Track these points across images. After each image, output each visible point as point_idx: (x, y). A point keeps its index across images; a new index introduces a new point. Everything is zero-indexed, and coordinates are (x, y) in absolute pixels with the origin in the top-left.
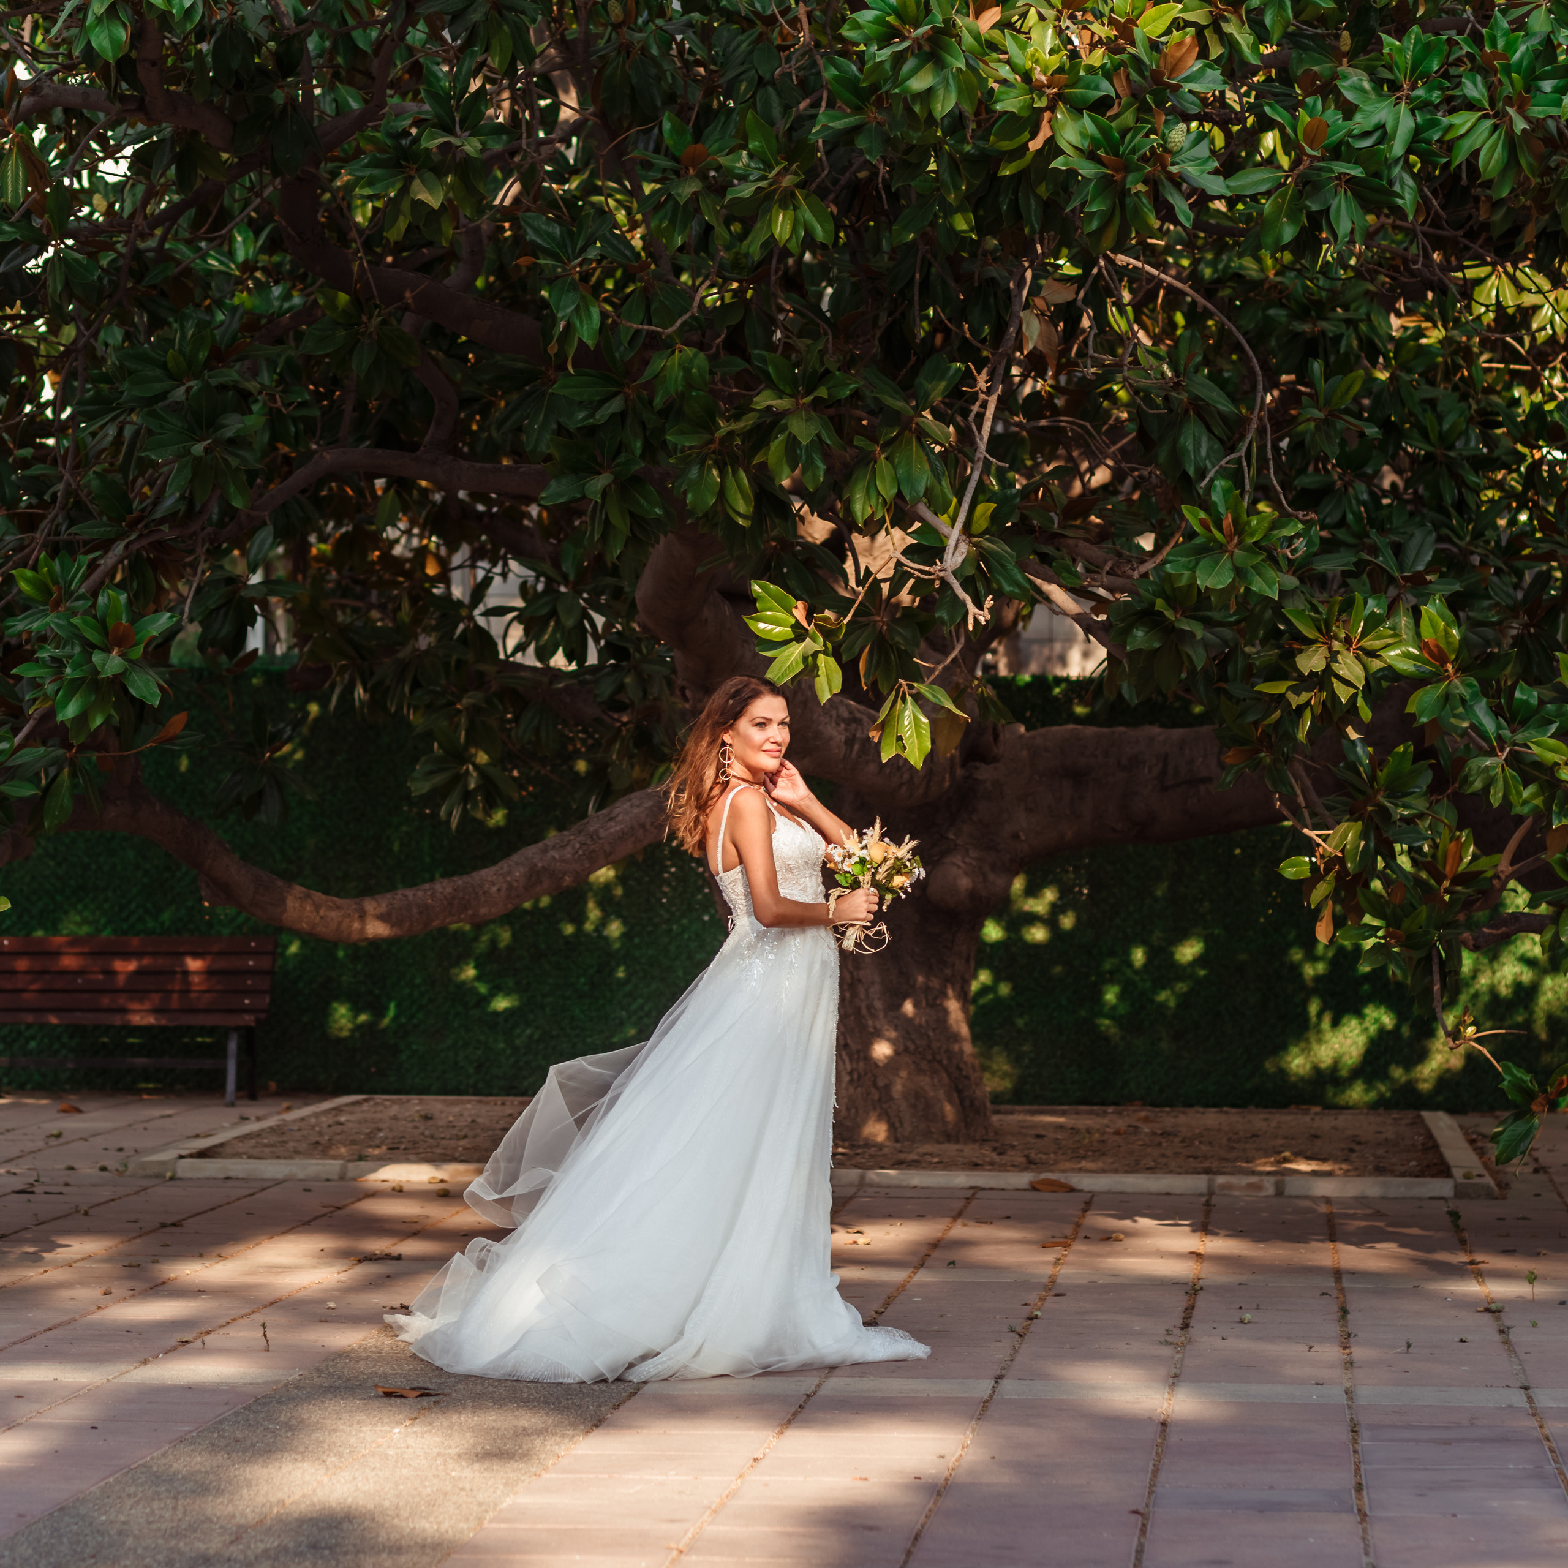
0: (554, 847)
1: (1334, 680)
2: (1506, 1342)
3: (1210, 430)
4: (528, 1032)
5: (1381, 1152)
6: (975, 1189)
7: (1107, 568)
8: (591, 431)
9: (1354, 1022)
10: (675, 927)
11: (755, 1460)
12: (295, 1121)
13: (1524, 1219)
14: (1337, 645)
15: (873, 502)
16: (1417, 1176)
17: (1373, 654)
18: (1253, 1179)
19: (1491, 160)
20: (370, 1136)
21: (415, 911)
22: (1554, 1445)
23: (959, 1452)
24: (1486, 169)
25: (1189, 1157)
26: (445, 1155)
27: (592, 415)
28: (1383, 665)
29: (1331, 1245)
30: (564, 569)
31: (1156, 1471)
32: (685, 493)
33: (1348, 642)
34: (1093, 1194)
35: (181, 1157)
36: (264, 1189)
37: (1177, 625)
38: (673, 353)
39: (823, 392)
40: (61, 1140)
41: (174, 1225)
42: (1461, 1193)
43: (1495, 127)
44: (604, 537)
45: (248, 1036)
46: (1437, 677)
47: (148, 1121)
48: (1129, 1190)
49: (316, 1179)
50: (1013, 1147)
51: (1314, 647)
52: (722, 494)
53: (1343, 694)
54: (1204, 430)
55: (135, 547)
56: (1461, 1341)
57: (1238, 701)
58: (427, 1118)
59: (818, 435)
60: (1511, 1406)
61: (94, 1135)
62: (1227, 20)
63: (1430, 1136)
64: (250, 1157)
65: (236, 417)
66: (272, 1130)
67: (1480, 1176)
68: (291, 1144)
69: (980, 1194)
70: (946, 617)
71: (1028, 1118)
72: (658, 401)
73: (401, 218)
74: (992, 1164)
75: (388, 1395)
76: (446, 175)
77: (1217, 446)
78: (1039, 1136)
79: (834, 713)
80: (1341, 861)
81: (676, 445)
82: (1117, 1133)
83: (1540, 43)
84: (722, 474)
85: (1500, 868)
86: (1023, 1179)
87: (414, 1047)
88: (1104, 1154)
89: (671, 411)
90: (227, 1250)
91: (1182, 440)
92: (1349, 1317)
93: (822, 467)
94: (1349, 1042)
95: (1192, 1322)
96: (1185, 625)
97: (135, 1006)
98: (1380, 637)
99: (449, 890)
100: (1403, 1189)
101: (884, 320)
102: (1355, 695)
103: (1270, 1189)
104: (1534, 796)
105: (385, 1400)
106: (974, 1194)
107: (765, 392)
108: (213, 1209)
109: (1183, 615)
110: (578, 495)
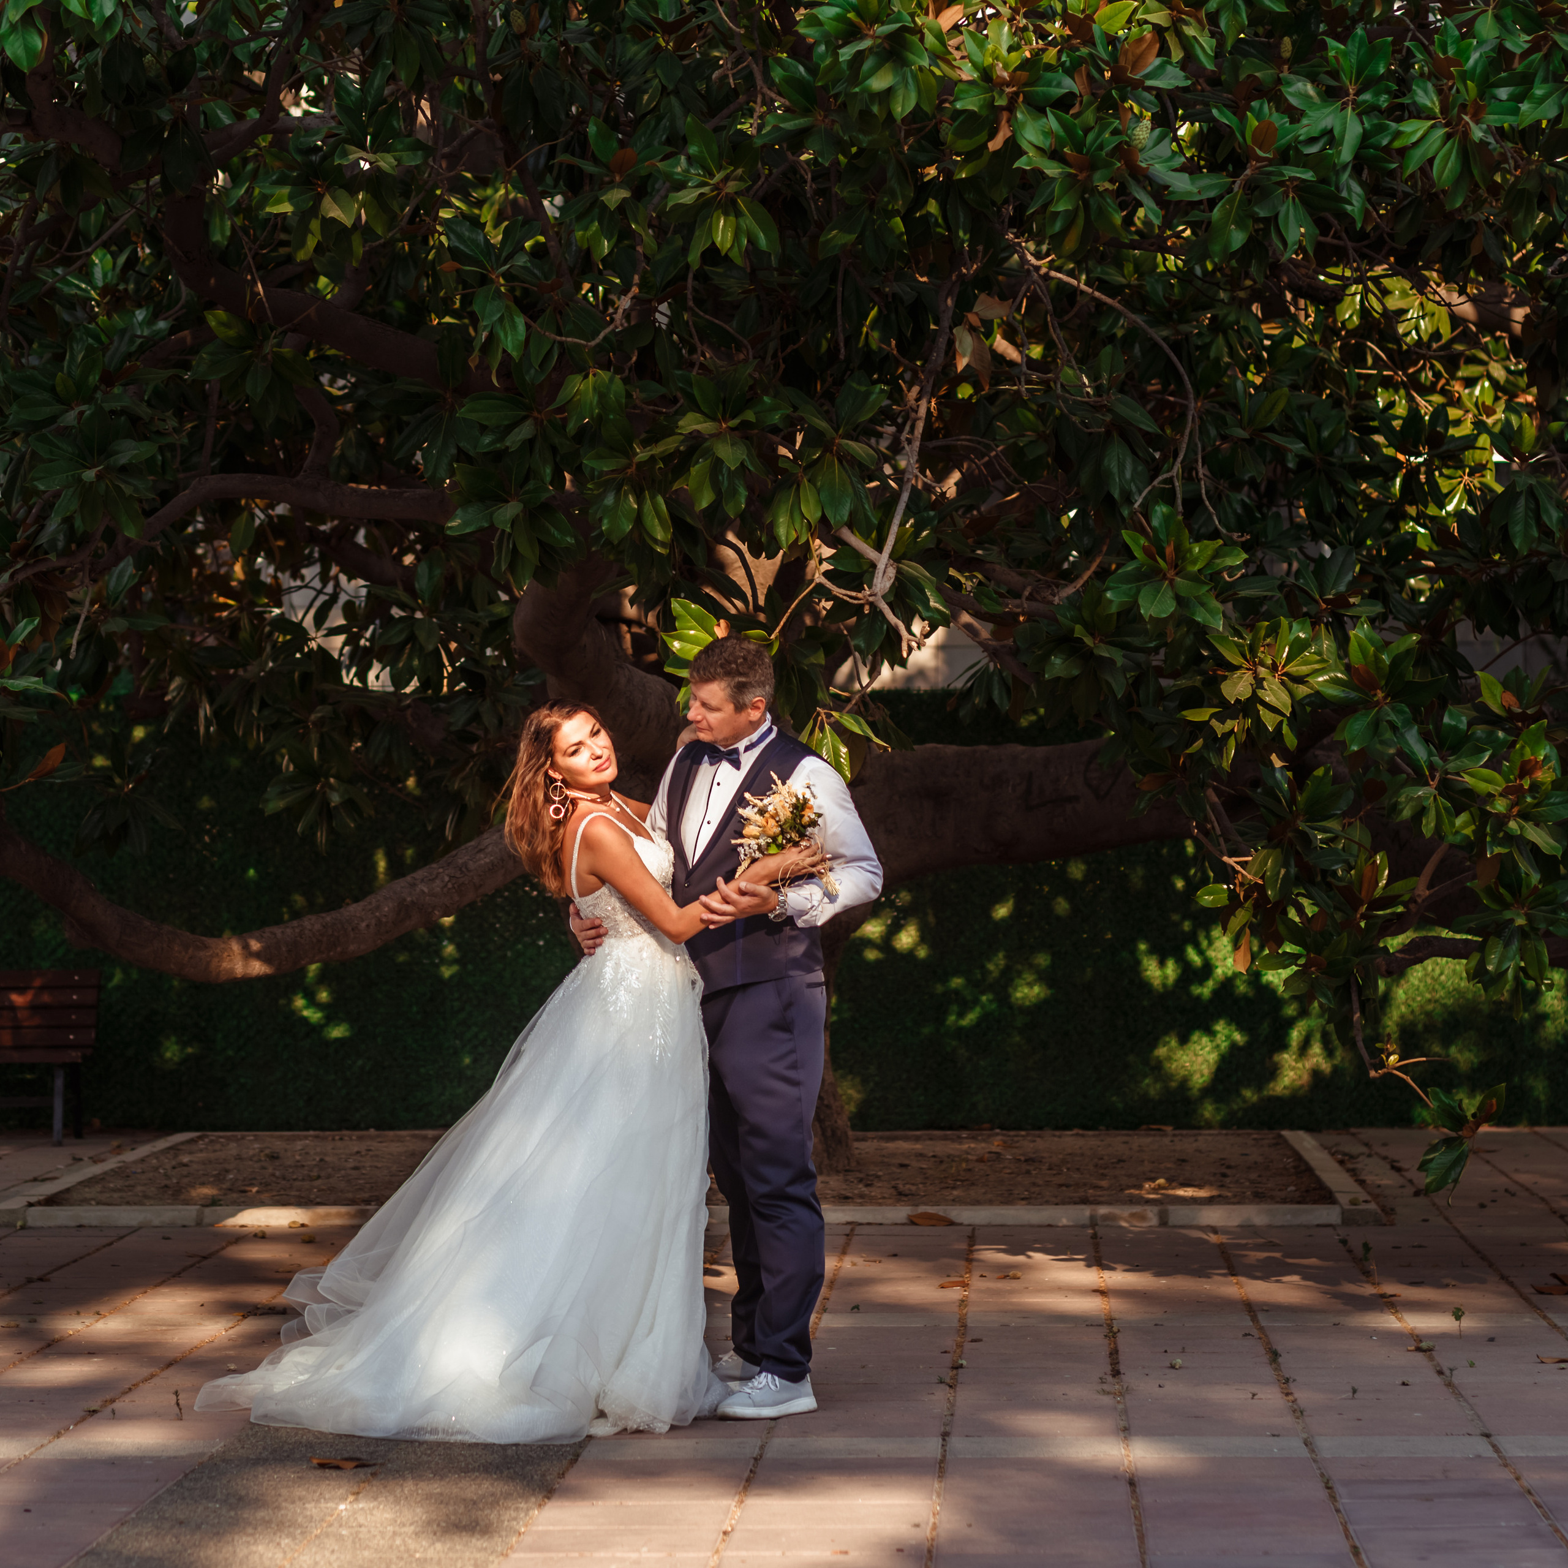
0: (422, 881)
1: (1260, 707)
2: (1449, 1385)
3: (1133, 452)
4: (360, 1062)
5: (1253, 1176)
6: (852, 1224)
7: (1026, 593)
8: (498, 456)
9: (1205, 1040)
10: (509, 954)
11: (725, 1533)
12: (135, 1162)
13: (1420, 1246)
14: (1263, 672)
15: (798, 527)
16: (1299, 1203)
17: (1300, 680)
18: (1137, 1209)
19: (1445, 170)
21: (284, 949)
22: (1538, 1499)
23: (932, 1520)
24: (1440, 178)
25: (1061, 1185)
26: (300, 1197)
27: (501, 439)
28: (1309, 691)
29: (1234, 1279)
30: (419, 594)
31: (1142, 1538)
32: (601, 520)
33: (1274, 668)
34: (974, 1228)
35: (30, 1205)
36: (122, 1238)
37: (1096, 652)
38: (587, 376)
39: (750, 416)
41: (41, 1279)
42: (1348, 1219)
43: (1448, 137)
44: (512, 567)
45: (73, 1073)
46: (1367, 704)
48: (1010, 1222)
49: (173, 1226)
50: (878, 1177)
51: (1239, 673)
52: (638, 519)
53: (1270, 721)
54: (1128, 452)
55: (20, 577)
56: (1404, 1384)
57: (1152, 726)
58: (273, 1157)
59: (742, 464)
60: (1479, 1457)
62: (1187, 24)
63: (1298, 1157)
64: (98, 1203)
65: (130, 443)
66: (115, 1173)
67: (1366, 1202)
68: (139, 1188)
69: (858, 1230)
70: (862, 644)
71: (884, 1145)
72: (572, 427)
73: (310, 236)
74: (862, 1196)
75: (322, 1466)
76: (358, 193)
77: (1141, 468)
78: (902, 1166)
80: (1261, 889)
81: (593, 469)
82: (981, 1160)
83: (1492, 50)
84: (640, 501)
85: (1417, 892)
86: (900, 1213)
87: (242, 1080)
88: (973, 1184)
89: (586, 436)
90: (103, 1307)
91: (1106, 462)
92: (1280, 1360)
93: (745, 495)
94: (1200, 1059)
95: (1122, 1368)
96: (1104, 652)
98: (1306, 663)
99: (318, 927)
100: (1289, 1217)
102: (1281, 722)
103: (1153, 1220)
104: (1465, 825)
105: (319, 1472)
106: (852, 1230)
107: (691, 416)
108: (75, 1261)
109: (1101, 641)
110: (486, 525)
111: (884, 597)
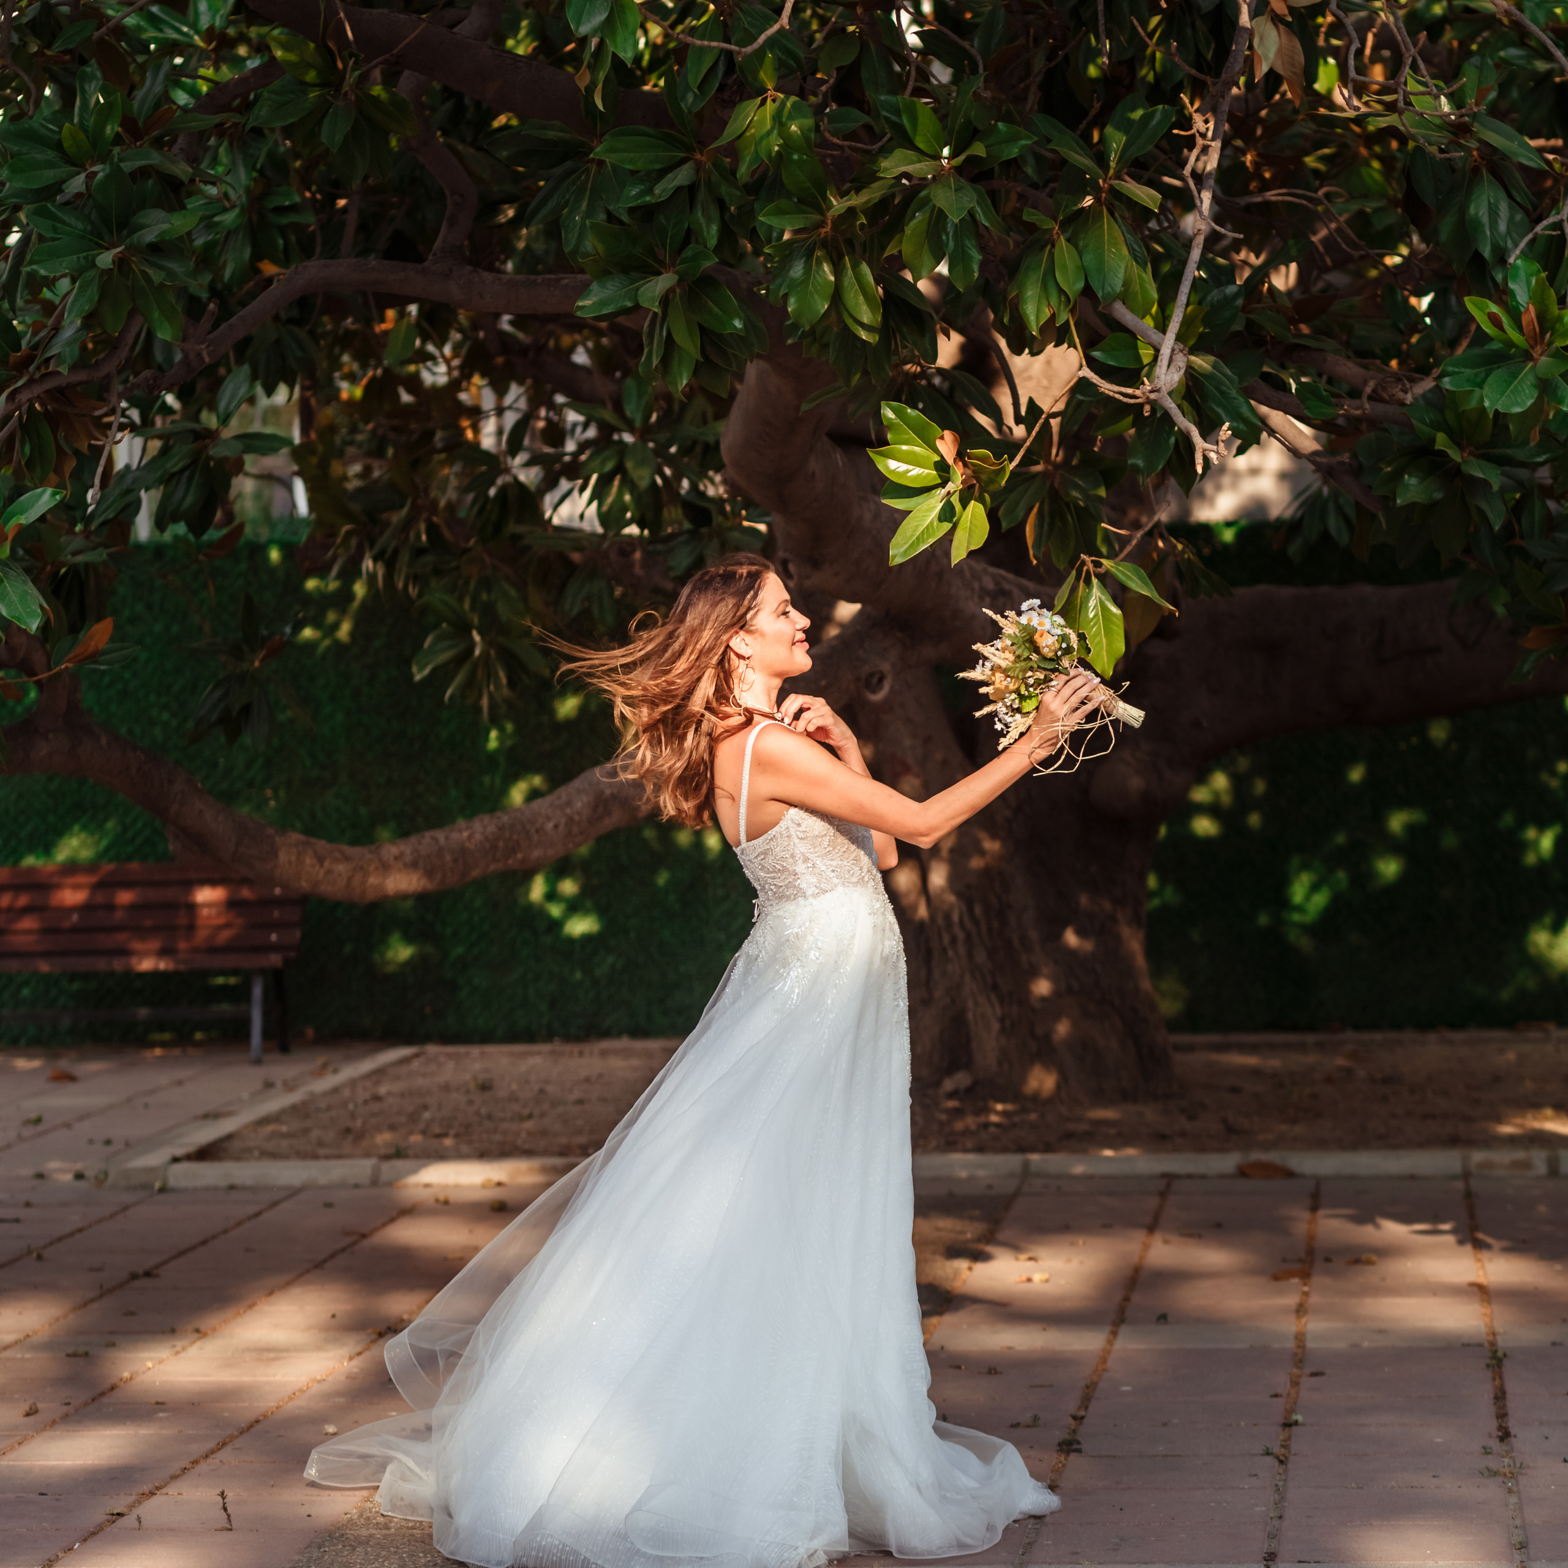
3: (1510, 196)
6: (1169, 1178)
7: (1368, 390)
8: (646, 213)
12: (325, 1094)
15: (1054, 301)
18: (1518, 1154)
20: (414, 1117)
21: (448, 858)
25: (1426, 1117)
27: (650, 191)
30: (628, 413)
32: (786, 296)
34: (1319, 1181)
35: (176, 1160)
36: (274, 1204)
37: (1465, 469)
38: (763, 102)
39: (978, 149)
40: (40, 1128)
41: (148, 1274)
44: (665, 361)
45: (276, 982)
47: (151, 1092)
48: (1363, 1172)
49: (342, 1185)
50: (1205, 1106)
52: (837, 297)
54: (1502, 195)
55: (24, 397)
57: (1539, 566)
58: (485, 1085)
59: (971, 214)
61: (82, 1118)
65: (158, 214)
66: (297, 1106)
68: (316, 1135)
69: (1176, 1185)
70: (1140, 463)
71: (1214, 1058)
72: (743, 170)
74: (1183, 1134)
77: (1519, 216)
78: (1235, 1090)
79: (976, 585)
81: (770, 228)
82: (1329, 1080)
84: (838, 271)
86: (1226, 1162)
88: (1318, 1116)
89: (763, 185)
90: (209, 1321)
91: (1472, 210)
93: (977, 256)
95: (1511, 1425)
96: (1475, 469)
97: (137, 946)
99: (491, 829)
101: (1039, 64)
103: (1542, 1172)
106: (1168, 1186)
107: (899, 153)
108: (204, 1242)
109: (1471, 454)
110: (629, 304)
111: (1170, 394)
